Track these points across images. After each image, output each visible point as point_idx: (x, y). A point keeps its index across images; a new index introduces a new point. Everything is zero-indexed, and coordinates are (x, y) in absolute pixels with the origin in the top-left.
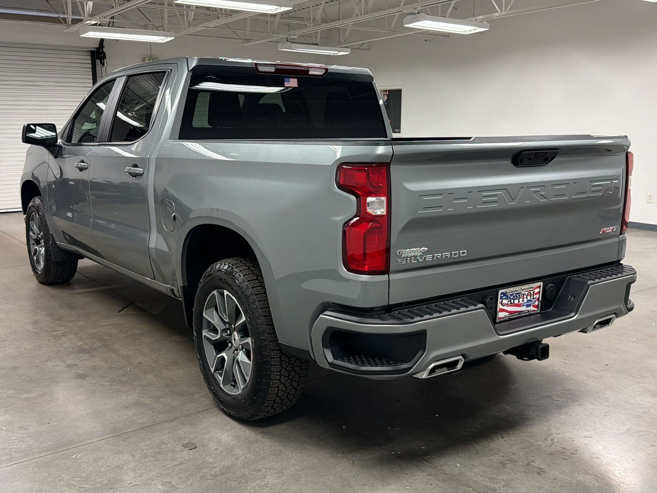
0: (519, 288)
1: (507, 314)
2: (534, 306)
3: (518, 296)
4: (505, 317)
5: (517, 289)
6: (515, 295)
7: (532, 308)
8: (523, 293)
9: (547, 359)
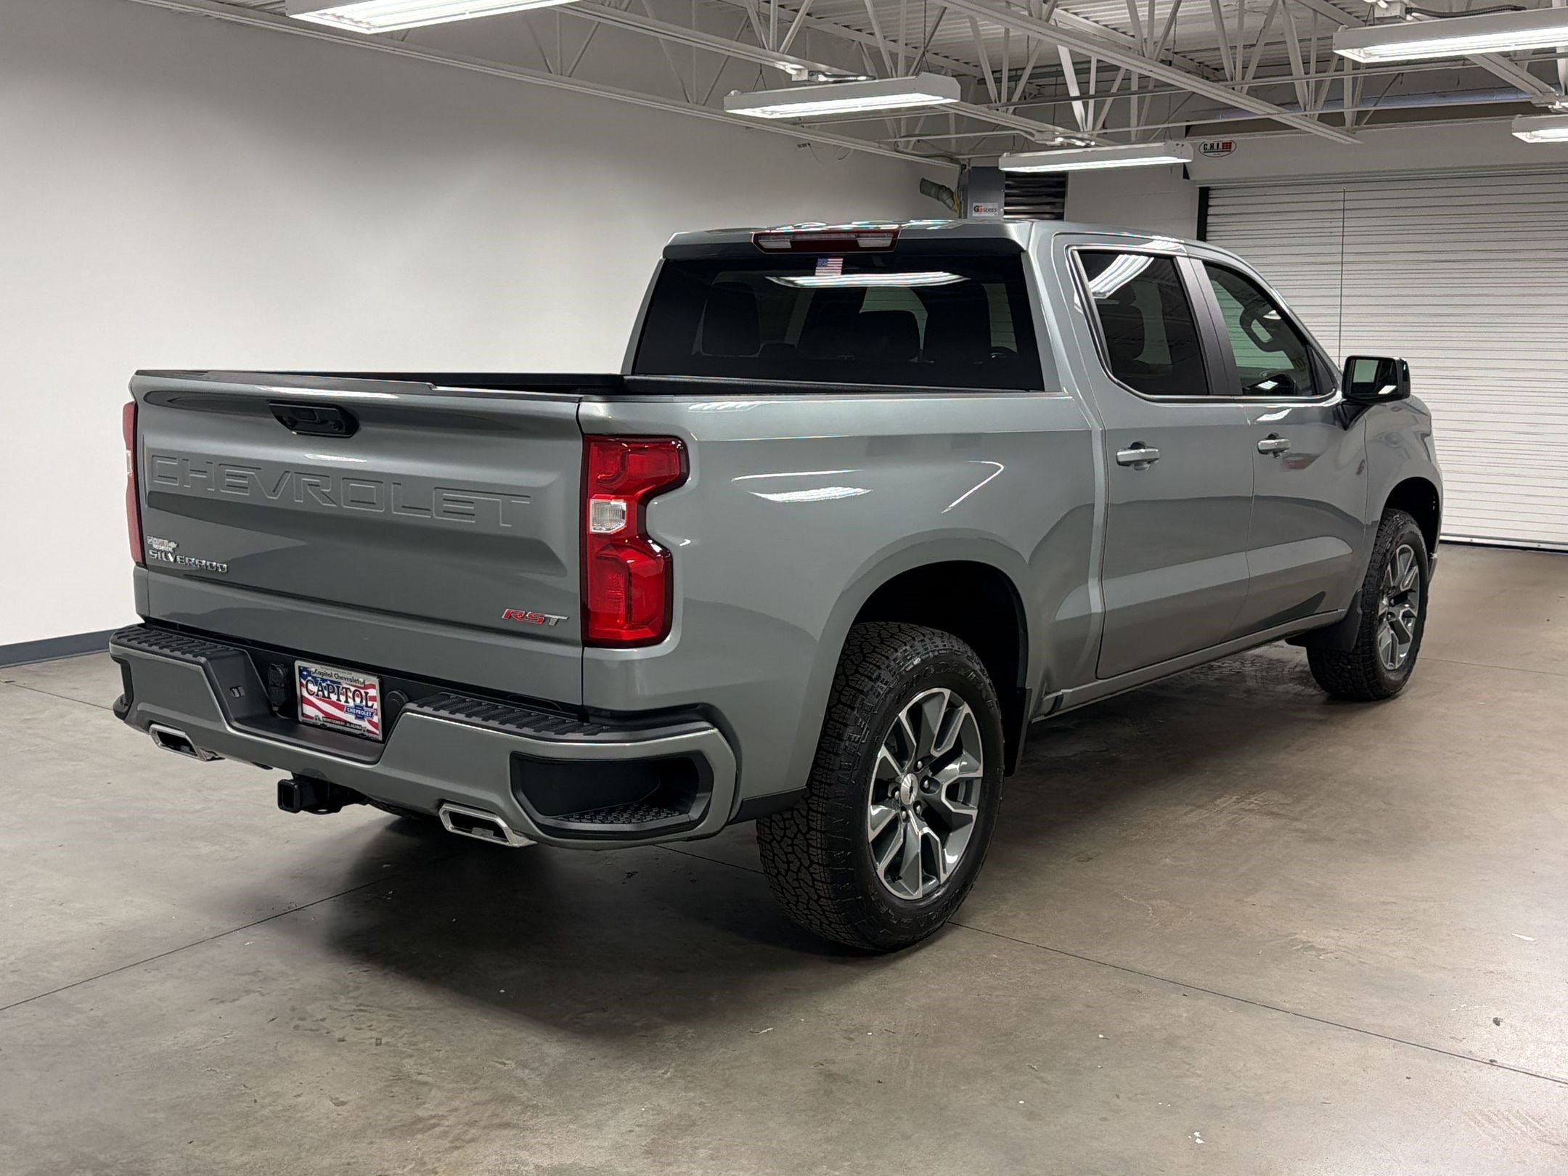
0: (334, 673)
1: (321, 715)
2: (371, 723)
3: (334, 687)
4: (317, 718)
5: (329, 672)
6: (329, 682)
7: (365, 724)
8: (345, 686)
9: (293, 814)
